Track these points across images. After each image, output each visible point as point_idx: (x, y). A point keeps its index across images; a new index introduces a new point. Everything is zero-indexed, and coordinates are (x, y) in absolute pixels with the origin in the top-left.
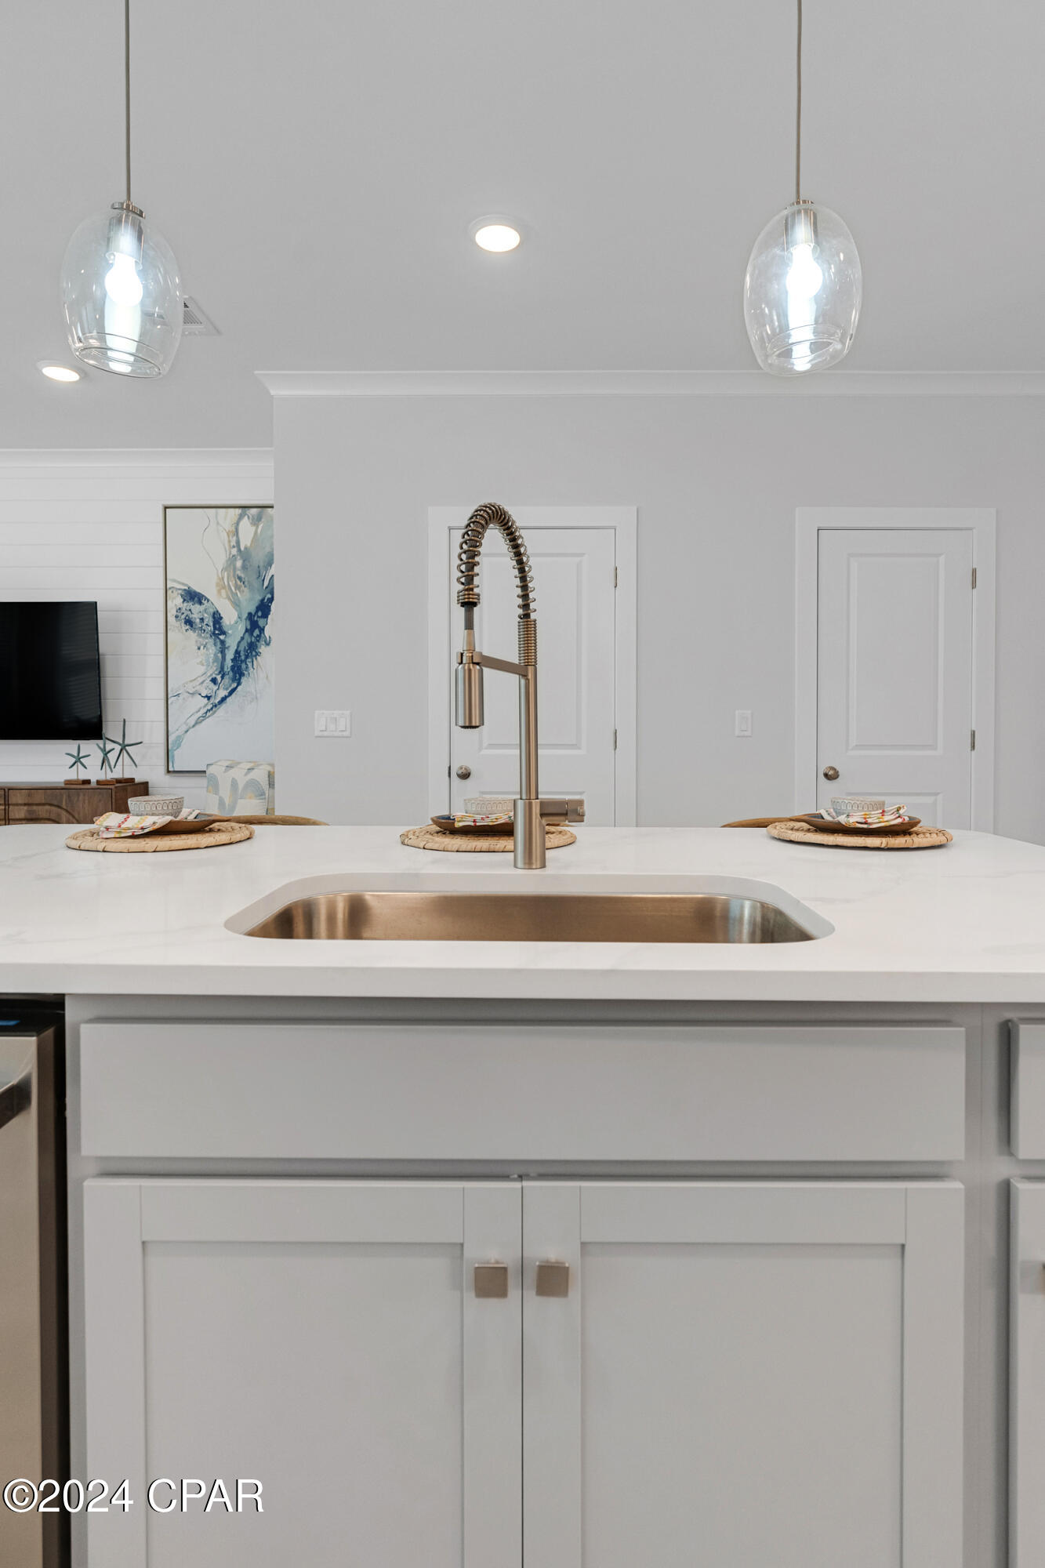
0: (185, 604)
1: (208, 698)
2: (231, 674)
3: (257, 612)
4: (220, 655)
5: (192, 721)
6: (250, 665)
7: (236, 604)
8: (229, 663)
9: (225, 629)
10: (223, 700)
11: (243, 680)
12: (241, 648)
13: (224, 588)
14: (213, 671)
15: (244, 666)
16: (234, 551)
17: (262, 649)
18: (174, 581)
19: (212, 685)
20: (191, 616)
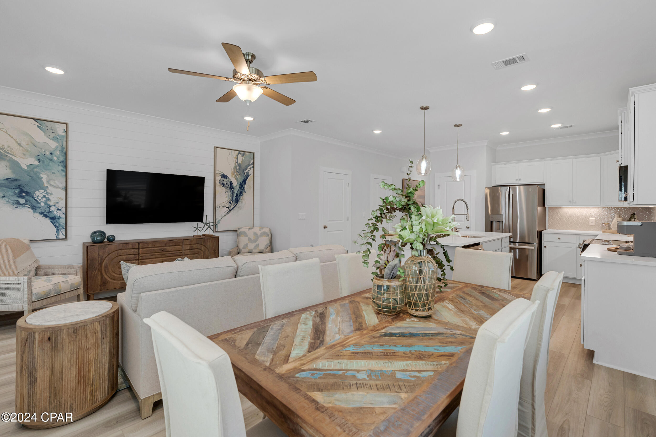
0: (222, 179)
1: (228, 208)
2: (235, 201)
3: (242, 183)
4: (232, 195)
5: (223, 215)
6: (240, 198)
7: (237, 180)
8: (234, 197)
9: (234, 187)
10: (233, 208)
11: (238, 203)
12: (238, 193)
13: (233, 174)
14: (230, 200)
15: (239, 198)
16: (237, 164)
17: (244, 194)
18: (219, 171)
19: (229, 204)
20: (224, 182)
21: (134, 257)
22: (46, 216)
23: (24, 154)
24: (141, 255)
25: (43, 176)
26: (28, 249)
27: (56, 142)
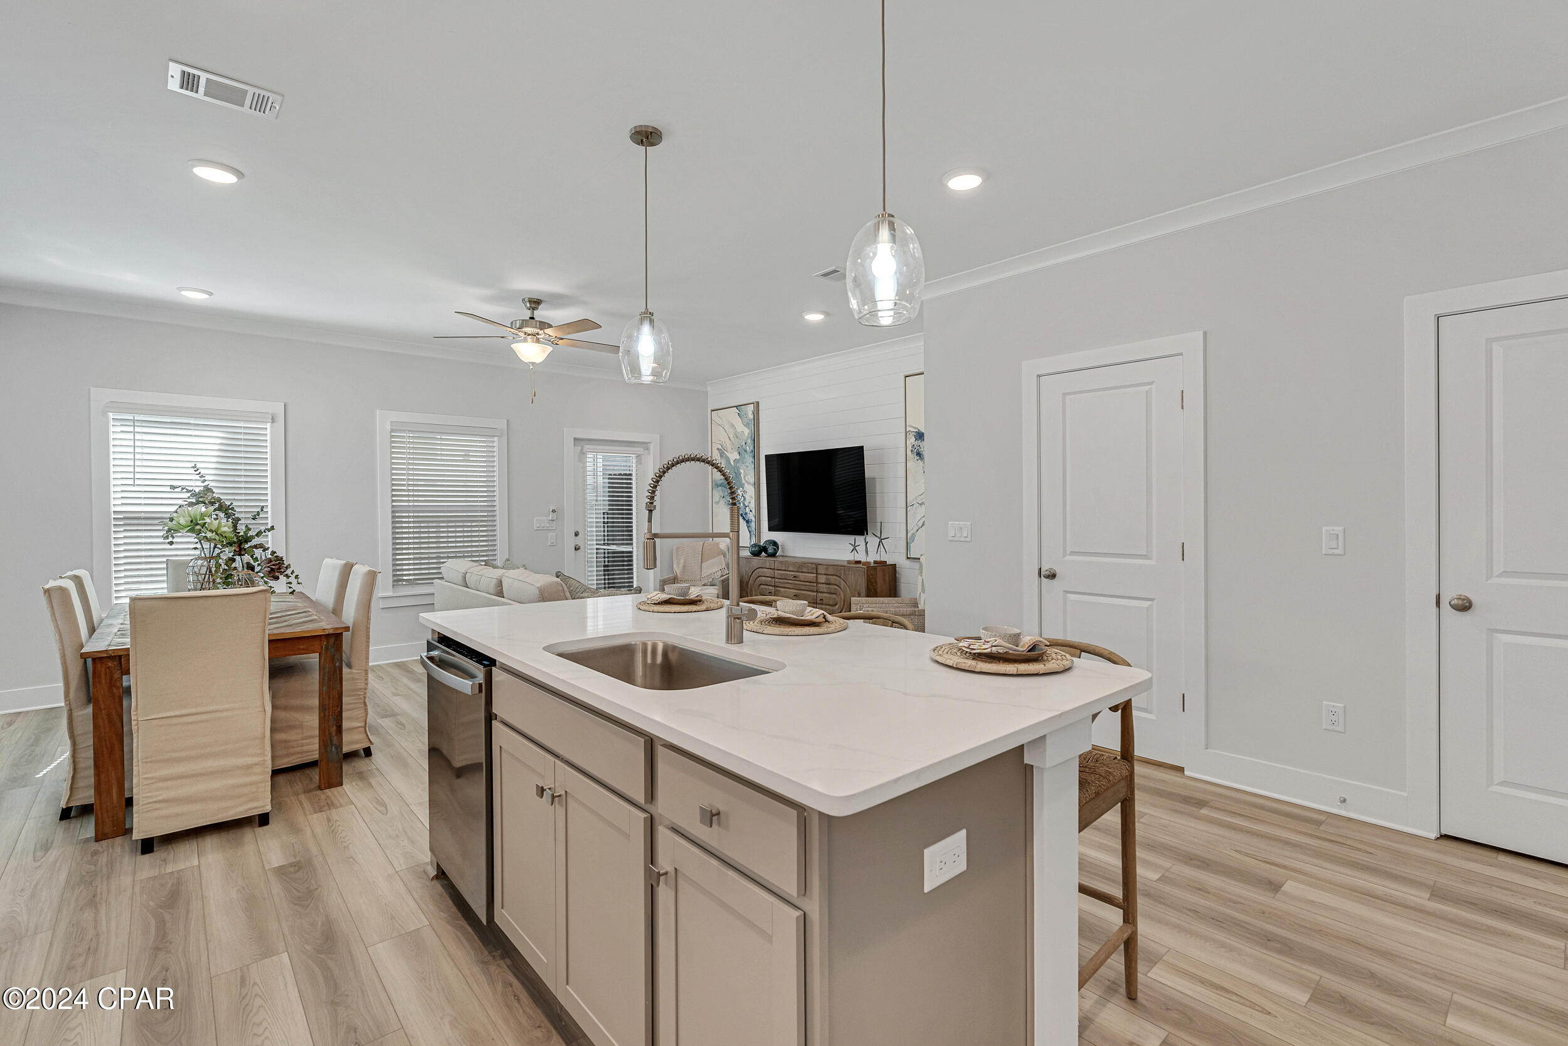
0: (916, 442)
18: (911, 426)
20: (920, 450)
22: (744, 519)
23: (732, 449)
24: (776, 580)
25: (742, 471)
26: (719, 555)
27: (748, 428)
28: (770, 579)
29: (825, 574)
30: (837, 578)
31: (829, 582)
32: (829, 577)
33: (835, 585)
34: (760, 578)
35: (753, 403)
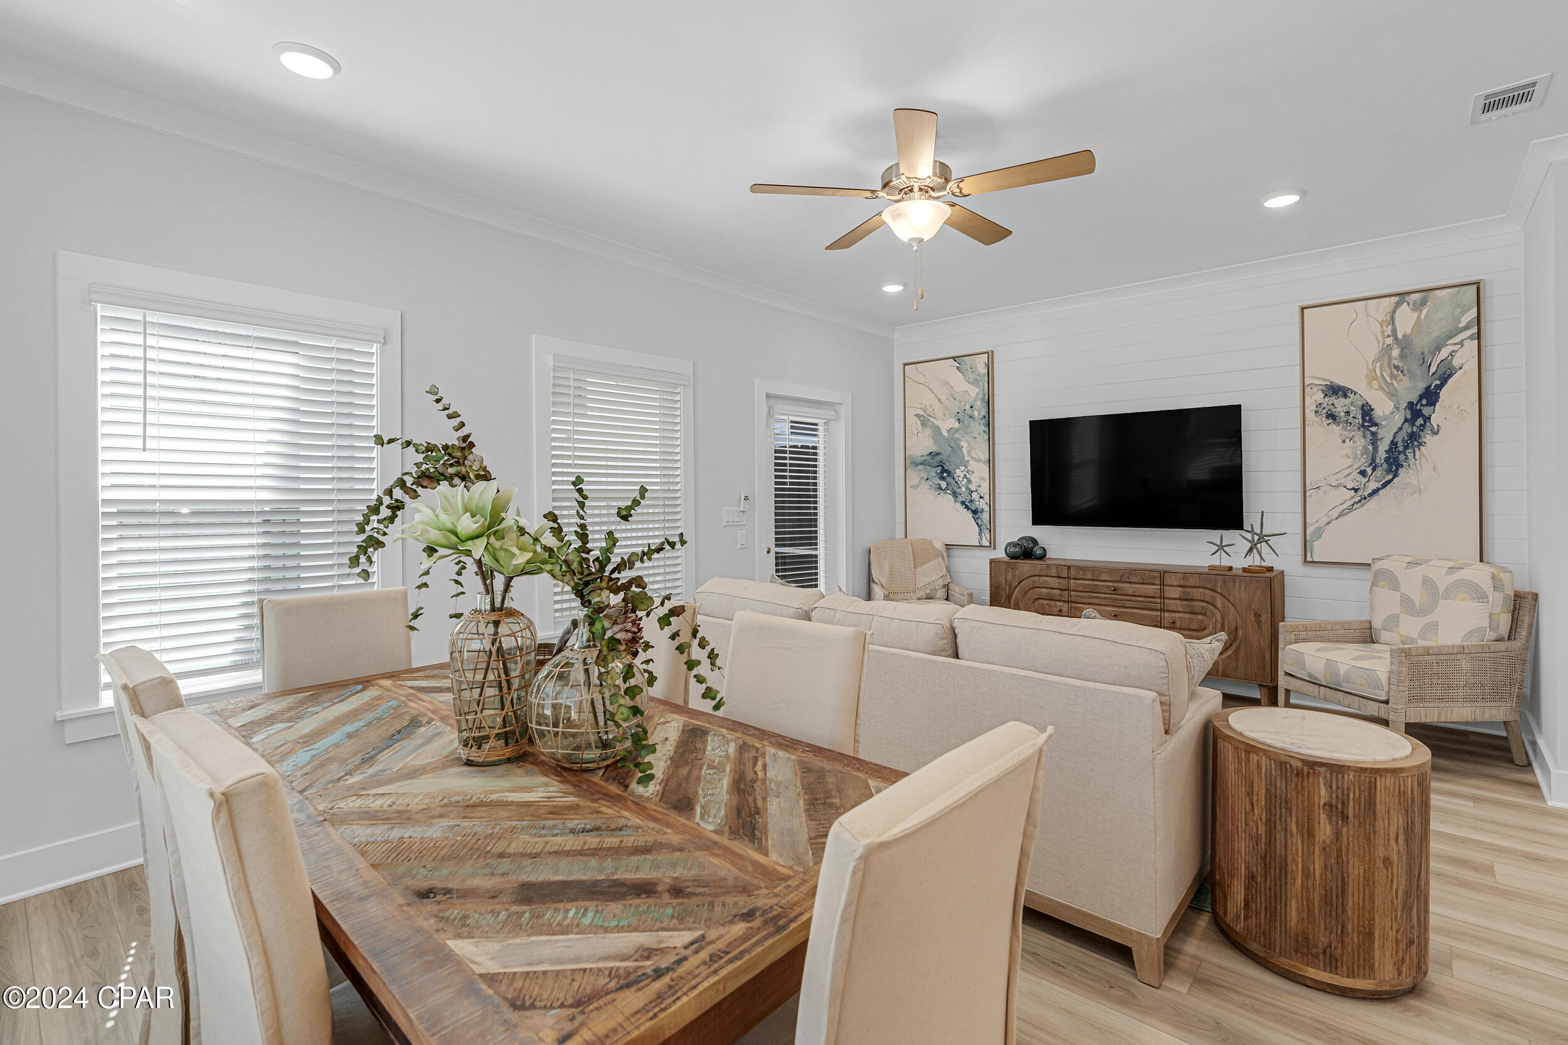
0: (1327, 399)
1: (1356, 490)
2: (1385, 466)
3: (1420, 400)
4: (1370, 447)
5: (1335, 513)
6: (1410, 456)
7: (1392, 394)
8: (1382, 454)
9: (1377, 421)
10: (1375, 492)
11: (1401, 471)
12: (1399, 439)
13: (1376, 379)
14: (1362, 462)
15: (1402, 457)
16: (1389, 341)
17: (1428, 438)
18: (1314, 377)
19: (1360, 477)
20: (1334, 410)
21: (1060, 595)
22: (967, 508)
23: (945, 415)
24: (1072, 593)
25: (964, 444)
26: (936, 557)
27: (978, 386)
28: (1059, 591)
29: (1179, 586)
30: (1207, 591)
31: (1188, 597)
32: (1189, 590)
33: (1203, 601)
34: (1038, 590)
35: (988, 353)
